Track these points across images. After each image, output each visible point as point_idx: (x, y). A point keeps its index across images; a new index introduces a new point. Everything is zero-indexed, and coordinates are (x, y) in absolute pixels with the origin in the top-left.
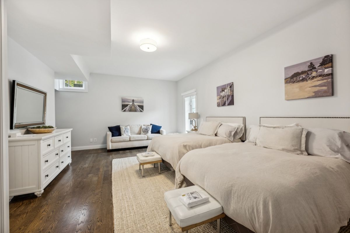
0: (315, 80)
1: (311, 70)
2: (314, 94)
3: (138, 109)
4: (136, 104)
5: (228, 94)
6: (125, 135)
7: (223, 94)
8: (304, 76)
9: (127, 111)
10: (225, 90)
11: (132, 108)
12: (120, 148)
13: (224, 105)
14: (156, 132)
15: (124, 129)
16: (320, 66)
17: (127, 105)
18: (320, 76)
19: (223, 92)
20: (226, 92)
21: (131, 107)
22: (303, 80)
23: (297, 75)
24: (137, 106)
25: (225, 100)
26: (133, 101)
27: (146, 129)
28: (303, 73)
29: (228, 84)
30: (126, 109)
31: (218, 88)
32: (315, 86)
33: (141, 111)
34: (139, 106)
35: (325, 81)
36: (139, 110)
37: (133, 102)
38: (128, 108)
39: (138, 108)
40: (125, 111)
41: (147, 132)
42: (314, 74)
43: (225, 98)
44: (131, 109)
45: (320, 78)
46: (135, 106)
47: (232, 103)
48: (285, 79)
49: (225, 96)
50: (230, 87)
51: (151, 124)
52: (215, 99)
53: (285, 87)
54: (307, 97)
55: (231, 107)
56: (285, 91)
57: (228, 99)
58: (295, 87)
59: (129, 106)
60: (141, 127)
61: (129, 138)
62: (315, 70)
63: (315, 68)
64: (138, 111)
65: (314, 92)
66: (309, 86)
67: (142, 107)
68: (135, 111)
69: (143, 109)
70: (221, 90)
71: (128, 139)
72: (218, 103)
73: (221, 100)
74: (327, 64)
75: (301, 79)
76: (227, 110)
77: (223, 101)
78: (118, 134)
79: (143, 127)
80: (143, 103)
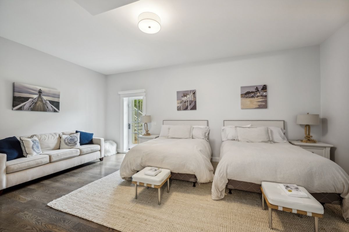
0: (259, 98)
1: (257, 92)
2: (258, 106)
3: (50, 107)
4: (45, 98)
5: (190, 99)
6: (35, 154)
7: (185, 99)
8: (253, 95)
9: (26, 110)
10: (188, 96)
11: (38, 104)
12: (30, 179)
13: (186, 109)
14: (87, 142)
15: (32, 143)
16: (261, 90)
17: (27, 99)
18: (261, 96)
19: (185, 97)
20: (189, 98)
21: (36, 103)
22: (252, 97)
23: (248, 93)
24: (48, 102)
25: (188, 104)
26: (40, 92)
27: (72, 140)
28: (252, 92)
29: (191, 91)
30: (25, 105)
31: (178, 93)
32: (259, 102)
33: (55, 111)
34: (52, 102)
35: (264, 99)
36: (51, 109)
37: (40, 95)
38: (27, 104)
39: (49, 105)
40: (20, 109)
41: (75, 144)
42: (258, 94)
43: (188, 103)
44: (34, 107)
45: (261, 97)
46: (44, 102)
47: (194, 108)
48: (241, 95)
49: (188, 101)
50: (193, 94)
51: (77, 132)
52: (175, 103)
53: (241, 100)
54: (254, 108)
55: (193, 111)
56: (241, 103)
57: (190, 104)
58: (248, 101)
59: (30, 100)
60: (60, 137)
61: (48, 158)
62: (259, 92)
63: (259, 91)
64: (49, 111)
65: (259, 105)
66: (256, 101)
67: (56, 105)
68: (44, 109)
69: (58, 108)
70: (183, 95)
71: (48, 160)
72: (178, 107)
73: (182, 104)
74: (264, 90)
75: (251, 96)
76: (189, 114)
77: (185, 106)
78: (16, 154)
79: (64, 137)
80: (59, 98)
